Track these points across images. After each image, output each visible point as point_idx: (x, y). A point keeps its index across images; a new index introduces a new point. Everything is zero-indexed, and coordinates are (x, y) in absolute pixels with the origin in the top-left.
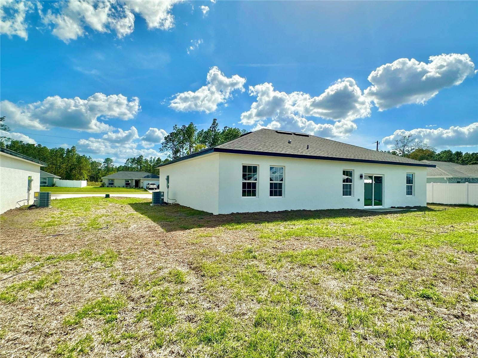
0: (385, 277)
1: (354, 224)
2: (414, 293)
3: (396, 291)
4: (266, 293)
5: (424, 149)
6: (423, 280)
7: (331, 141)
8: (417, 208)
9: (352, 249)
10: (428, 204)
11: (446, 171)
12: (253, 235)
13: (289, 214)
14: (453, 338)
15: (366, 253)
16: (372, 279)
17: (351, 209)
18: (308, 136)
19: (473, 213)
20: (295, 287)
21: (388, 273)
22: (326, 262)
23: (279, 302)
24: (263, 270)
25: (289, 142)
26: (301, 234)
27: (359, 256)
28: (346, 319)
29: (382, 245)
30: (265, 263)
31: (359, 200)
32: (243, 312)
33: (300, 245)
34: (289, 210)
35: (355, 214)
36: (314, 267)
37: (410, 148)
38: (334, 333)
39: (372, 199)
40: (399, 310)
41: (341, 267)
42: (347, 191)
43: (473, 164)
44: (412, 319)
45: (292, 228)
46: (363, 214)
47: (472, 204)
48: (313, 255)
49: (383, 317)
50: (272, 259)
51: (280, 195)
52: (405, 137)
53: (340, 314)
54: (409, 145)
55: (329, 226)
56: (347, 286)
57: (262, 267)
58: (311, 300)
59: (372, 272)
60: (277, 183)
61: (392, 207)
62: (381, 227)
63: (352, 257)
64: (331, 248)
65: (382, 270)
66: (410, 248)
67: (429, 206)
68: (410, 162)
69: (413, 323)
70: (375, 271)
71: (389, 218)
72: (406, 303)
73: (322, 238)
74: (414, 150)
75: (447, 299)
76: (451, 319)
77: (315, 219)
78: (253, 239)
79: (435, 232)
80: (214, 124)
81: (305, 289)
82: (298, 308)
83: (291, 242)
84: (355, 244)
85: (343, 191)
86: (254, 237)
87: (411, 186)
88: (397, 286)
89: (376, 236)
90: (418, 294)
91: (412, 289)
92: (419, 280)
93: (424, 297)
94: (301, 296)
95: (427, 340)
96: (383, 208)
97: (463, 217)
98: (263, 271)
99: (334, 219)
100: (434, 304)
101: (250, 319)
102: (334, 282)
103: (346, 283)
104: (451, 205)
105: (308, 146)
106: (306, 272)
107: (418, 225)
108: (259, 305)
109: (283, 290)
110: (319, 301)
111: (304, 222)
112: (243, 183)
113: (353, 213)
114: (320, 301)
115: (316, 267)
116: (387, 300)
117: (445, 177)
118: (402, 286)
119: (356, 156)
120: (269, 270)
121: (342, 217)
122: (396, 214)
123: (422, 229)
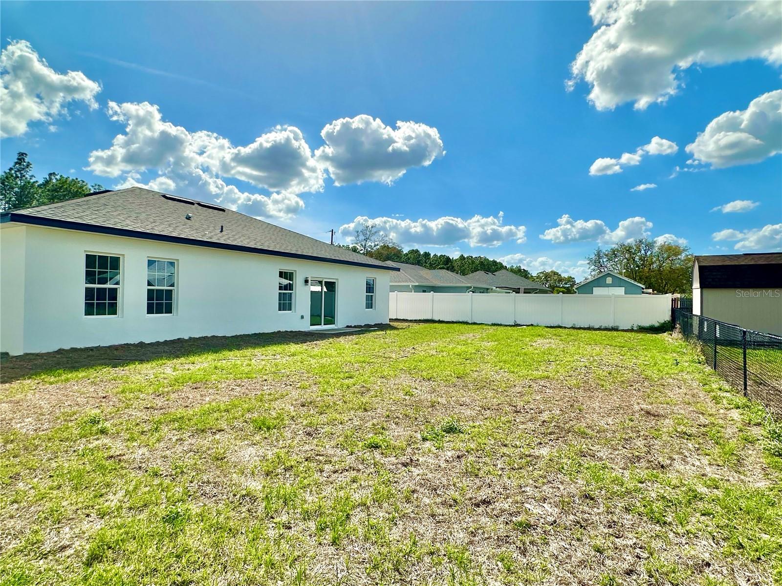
0: (327, 429)
1: (293, 355)
2: (360, 444)
3: (339, 446)
4: (121, 494)
5: (390, 245)
6: (373, 424)
7: (262, 223)
8: (378, 326)
9: (285, 393)
10: (391, 320)
11: (411, 276)
12: (106, 390)
13: (185, 345)
14: (399, 493)
15: (305, 397)
16: (309, 434)
17: (291, 332)
18: (223, 210)
19: (437, 330)
20: (182, 472)
21: (331, 423)
22: (241, 420)
23: (146, 505)
24: (120, 452)
25: (188, 218)
26: (205, 378)
27: (294, 402)
28: (264, 505)
29: (328, 383)
30: (125, 439)
31: (302, 317)
32: (61, 544)
33: (199, 397)
34: (186, 338)
35: (296, 339)
36: (220, 431)
37: (374, 244)
38: (242, 533)
39: (320, 316)
40: (340, 472)
41: (264, 424)
42: (285, 303)
43: (440, 268)
44: (354, 481)
45: (188, 370)
46: (308, 339)
47: (436, 319)
48: (220, 412)
49: (318, 487)
50: (141, 430)
51: (169, 311)
52: (367, 227)
53: (254, 499)
54: (372, 238)
55: (253, 361)
56: (271, 453)
57: (117, 447)
58: (207, 489)
59: (310, 425)
60: (163, 290)
61: (348, 327)
62: (330, 356)
63: (284, 405)
64: (253, 395)
65: (323, 419)
66: (363, 382)
67: (391, 323)
68: (370, 263)
69: (355, 485)
70: (315, 422)
71: (343, 342)
72: (350, 460)
73: (239, 382)
74: (378, 247)
75: (397, 443)
76: (399, 469)
77: (230, 350)
78: (104, 398)
79: (394, 357)
80: (20, 164)
81: (199, 471)
82: (181, 508)
83: (183, 394)
84: (291, 385)
85: (280, 304)
86: (107, 392)
87: (372, 296)
88: (340, 439)
89: (321, 370)
90: (365, 444)
91: (359, 439)
92: (369, 424)
93: (373, 447)
94: (192, 485)
95: (369, 504)
96: (336, 328)
97: (426, 336)
98: (120, 455)
99: (263, 349)
100: (382, 454)
101: (77, 554)
102: (252, 450)
103: (269, 448)
104: (416, 321)
105: (222, 227)
106: (205, 442)
107: (376, 350)
108: (102, 521)
109: (157, 481)
110: (222, 486)
111: (211, 357)
112: (86, 288)
113: (293, 337)
114: (225, 486)
115: (223, 431)
116: (326, 461)
117: (411, 284)
118: (347, 437)
119: (299, 250)
120: (131, 451)
121: (276, 344)
122: (352, 336)
123: (380, 354)
